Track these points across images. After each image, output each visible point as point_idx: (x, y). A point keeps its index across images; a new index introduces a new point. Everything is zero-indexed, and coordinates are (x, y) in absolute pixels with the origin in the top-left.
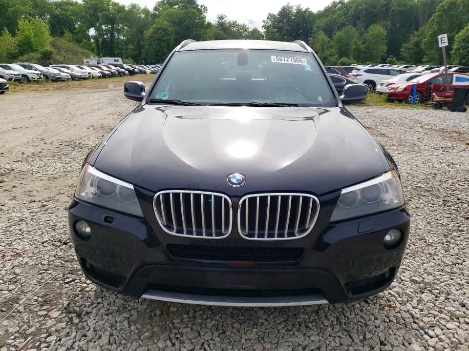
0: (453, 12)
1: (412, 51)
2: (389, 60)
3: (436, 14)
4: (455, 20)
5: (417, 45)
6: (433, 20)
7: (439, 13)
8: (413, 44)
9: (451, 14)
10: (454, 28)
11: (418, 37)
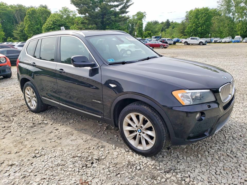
0: (35, 16)
1: (20, 34)
2: (8, 40)
3: (27, 16)
4: (37, 19)
5: (22, 31)
6: (26, 19)
7: (28, 15)
8: (19, 31)
9: (34, 16)
10: (38, 23)
11: (20, 27)
